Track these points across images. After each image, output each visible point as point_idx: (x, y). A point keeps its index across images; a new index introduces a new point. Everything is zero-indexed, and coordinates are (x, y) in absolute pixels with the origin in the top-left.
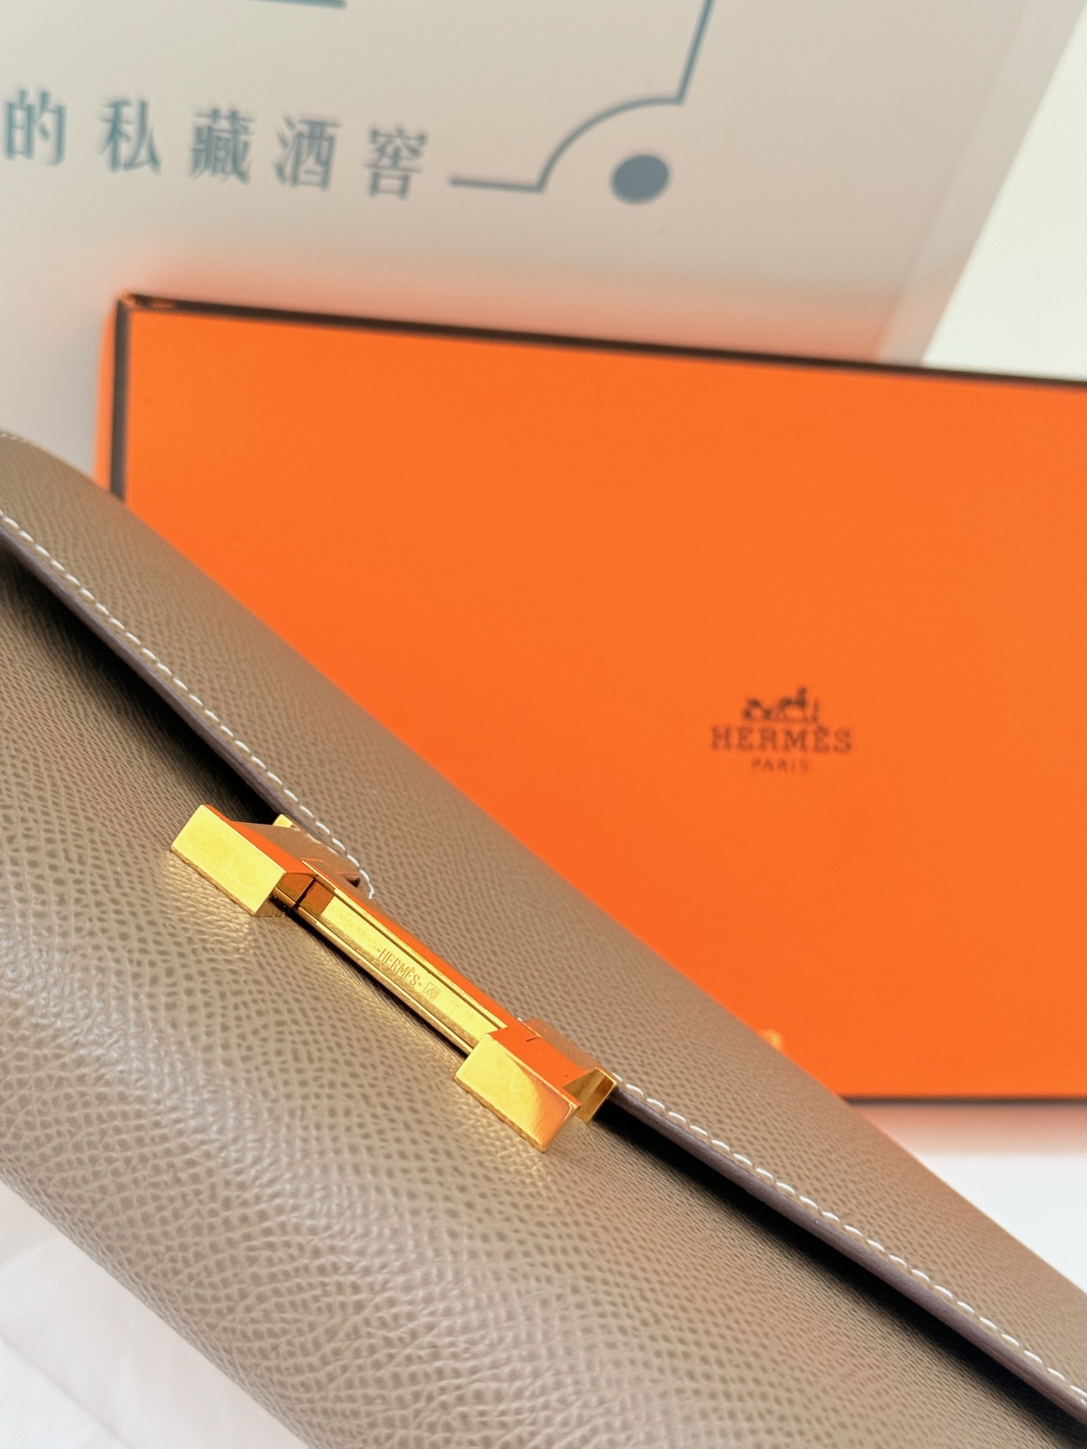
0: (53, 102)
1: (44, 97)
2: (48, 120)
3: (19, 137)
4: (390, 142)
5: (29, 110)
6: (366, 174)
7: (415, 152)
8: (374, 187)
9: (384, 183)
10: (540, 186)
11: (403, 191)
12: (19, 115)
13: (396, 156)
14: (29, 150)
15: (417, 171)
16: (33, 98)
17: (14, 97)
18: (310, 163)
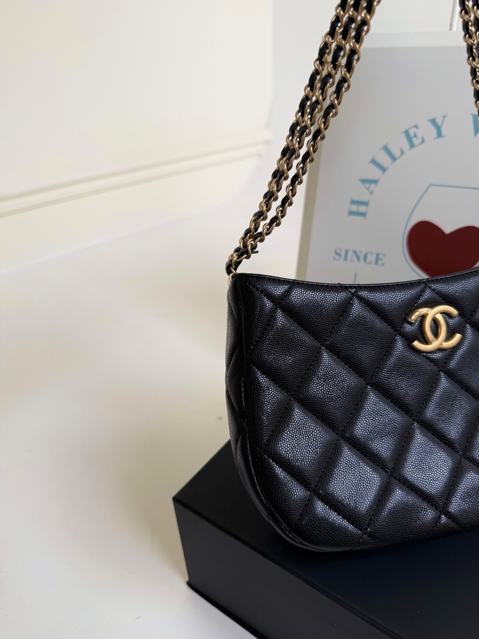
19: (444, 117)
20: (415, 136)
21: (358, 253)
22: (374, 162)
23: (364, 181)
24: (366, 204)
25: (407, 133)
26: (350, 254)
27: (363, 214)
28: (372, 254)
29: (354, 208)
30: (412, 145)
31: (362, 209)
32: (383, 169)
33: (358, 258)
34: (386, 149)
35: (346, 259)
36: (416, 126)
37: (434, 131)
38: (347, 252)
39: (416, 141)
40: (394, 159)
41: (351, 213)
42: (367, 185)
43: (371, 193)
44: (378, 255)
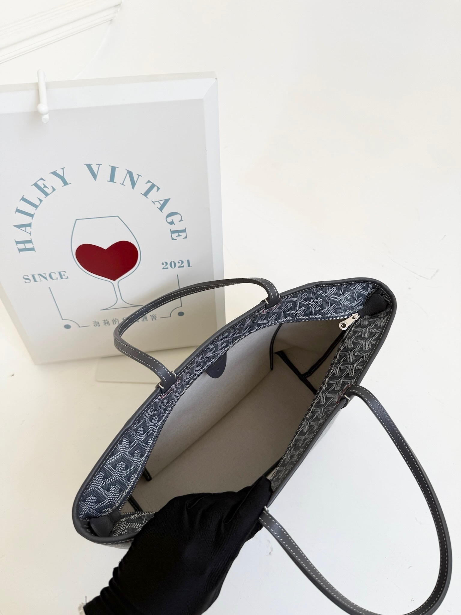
0: (117, 319)
1: (116, 319)
2: (117, 321)
3: (114, 323)
4: (152, 316)
5: (115, 320)
6: (151, 319)
7: (156, 316)
8: (153, 320)
9: (153, 319)
10: (170, 316)
11: (156, 320)
12: (114, 321)
13: (154, 317)
14: (116, 324)
15: (156, 318)
16: (115, 319)
17: (112, 319)
18: (145, 319)
19: (63, 169)
20: (45, 186)
21: (44, 275)
22: (18, 211)
23: (19, 226)
24: (30, 242)
25: (36, 185)
26: (37, 277)
27: (32, 249)
28: (55, 273)
29: (22, 246)
30: (46, 194)
31: (28, 246)
32: (32, 216)
33: (46, 278)
34: (23, 199)
35: (35, 281)
36: (42, 179)
37: (60, 180)
38: (33, 276)
39: (48, 191)
40: (36, 206)
41: (20, 250)
42: (24, 229)
43: (30, 234)
44: (60, 273)
